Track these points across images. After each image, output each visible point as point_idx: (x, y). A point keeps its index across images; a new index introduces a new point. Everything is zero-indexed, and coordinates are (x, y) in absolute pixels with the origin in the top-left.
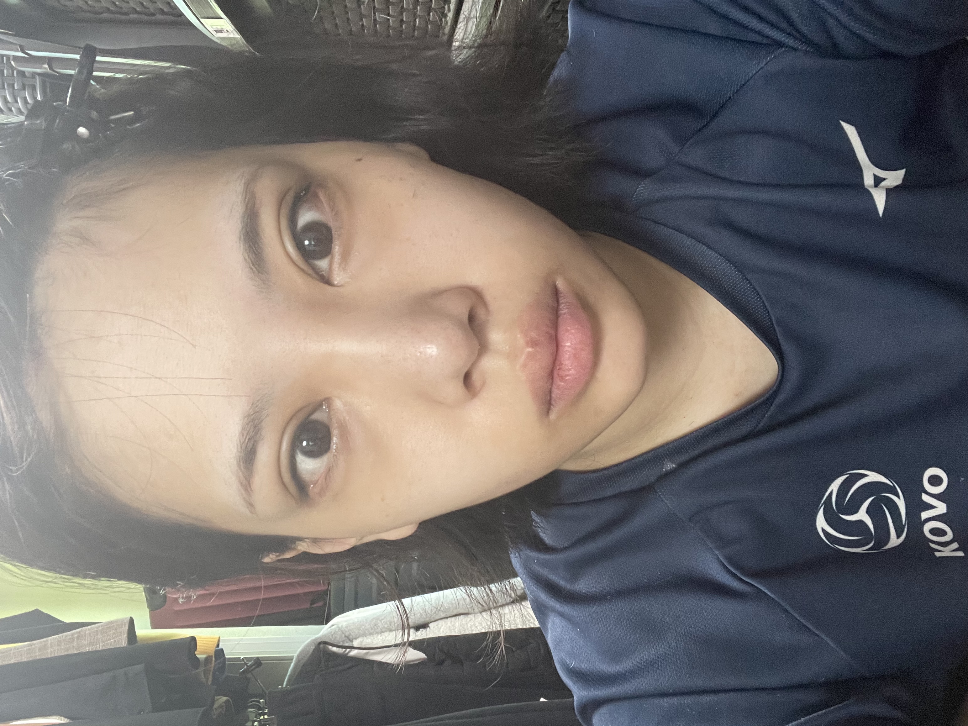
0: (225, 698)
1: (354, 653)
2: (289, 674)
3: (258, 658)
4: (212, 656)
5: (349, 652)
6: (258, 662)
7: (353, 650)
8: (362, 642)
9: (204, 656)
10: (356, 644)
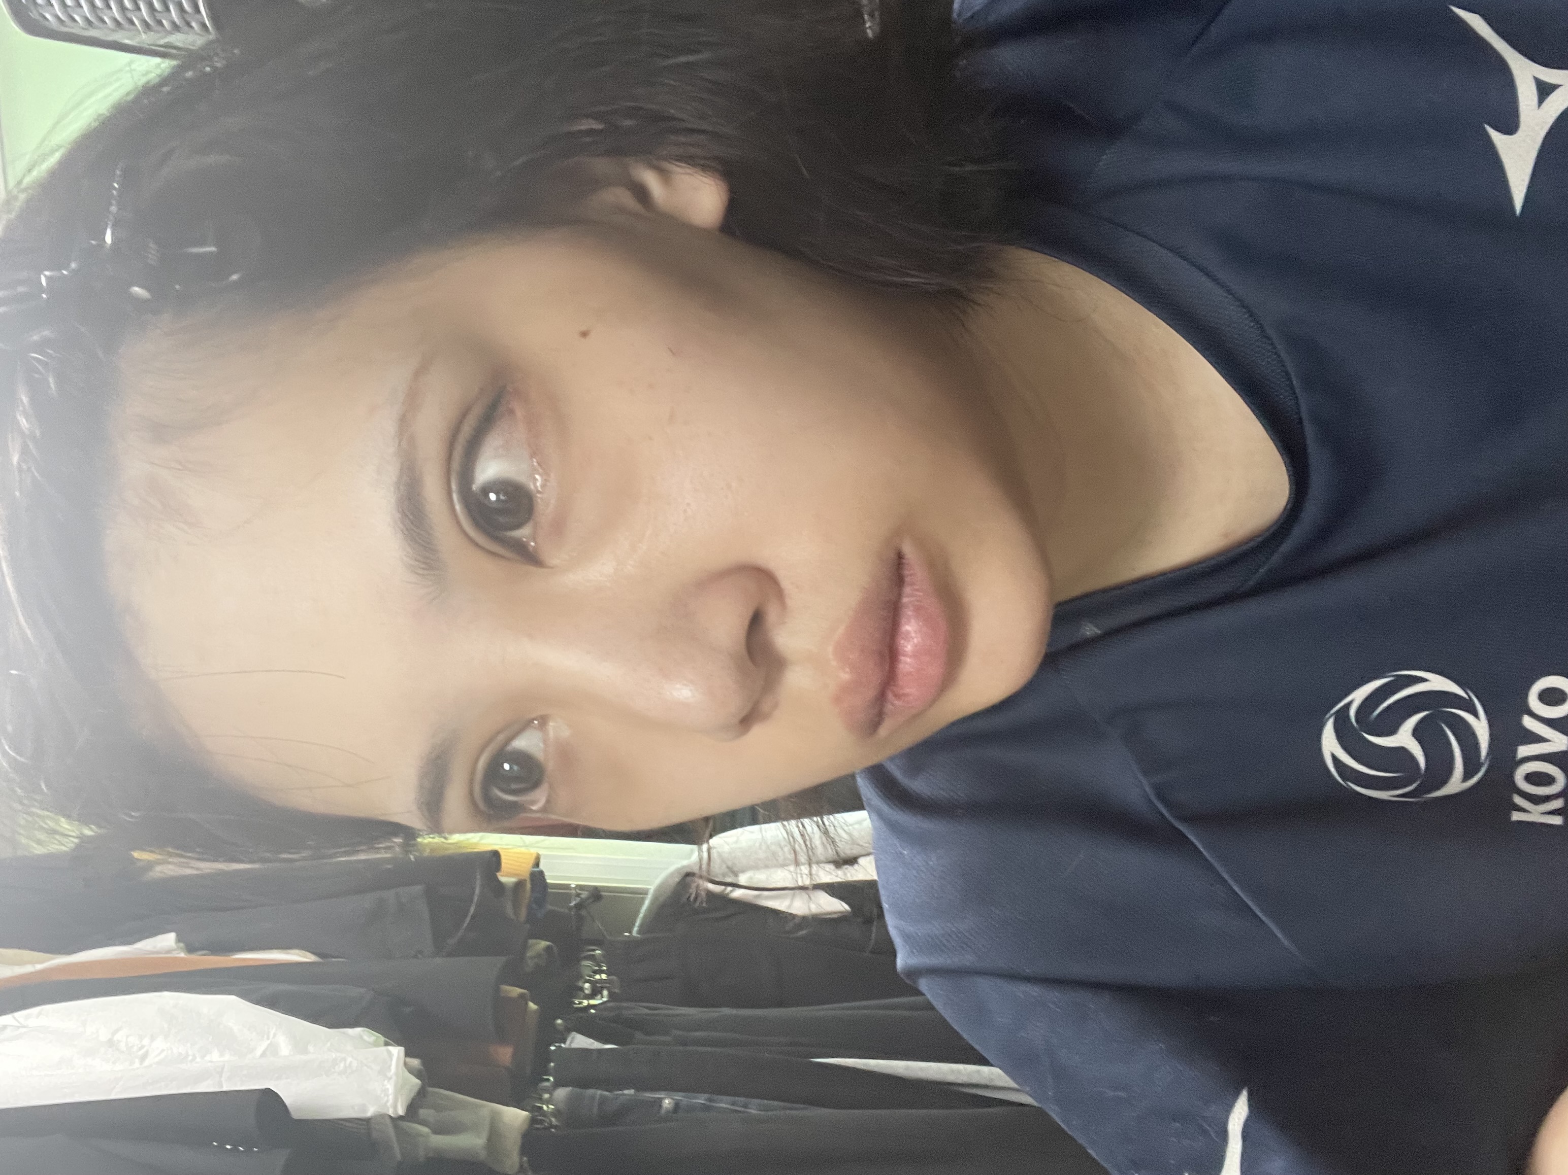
0: (544, 944)
1: (737, 894)
2: (641, 915)
3: (596, 889)
4: (525, 880)
5: (731, 891)
6: (596, 894)
7: (737, 889)
8: (751, 878)
9: (513, 880)
10: (743, 879)
